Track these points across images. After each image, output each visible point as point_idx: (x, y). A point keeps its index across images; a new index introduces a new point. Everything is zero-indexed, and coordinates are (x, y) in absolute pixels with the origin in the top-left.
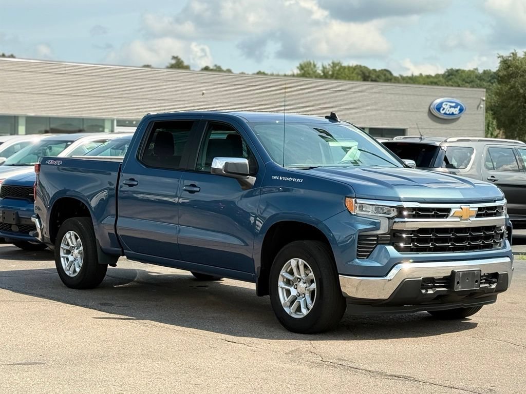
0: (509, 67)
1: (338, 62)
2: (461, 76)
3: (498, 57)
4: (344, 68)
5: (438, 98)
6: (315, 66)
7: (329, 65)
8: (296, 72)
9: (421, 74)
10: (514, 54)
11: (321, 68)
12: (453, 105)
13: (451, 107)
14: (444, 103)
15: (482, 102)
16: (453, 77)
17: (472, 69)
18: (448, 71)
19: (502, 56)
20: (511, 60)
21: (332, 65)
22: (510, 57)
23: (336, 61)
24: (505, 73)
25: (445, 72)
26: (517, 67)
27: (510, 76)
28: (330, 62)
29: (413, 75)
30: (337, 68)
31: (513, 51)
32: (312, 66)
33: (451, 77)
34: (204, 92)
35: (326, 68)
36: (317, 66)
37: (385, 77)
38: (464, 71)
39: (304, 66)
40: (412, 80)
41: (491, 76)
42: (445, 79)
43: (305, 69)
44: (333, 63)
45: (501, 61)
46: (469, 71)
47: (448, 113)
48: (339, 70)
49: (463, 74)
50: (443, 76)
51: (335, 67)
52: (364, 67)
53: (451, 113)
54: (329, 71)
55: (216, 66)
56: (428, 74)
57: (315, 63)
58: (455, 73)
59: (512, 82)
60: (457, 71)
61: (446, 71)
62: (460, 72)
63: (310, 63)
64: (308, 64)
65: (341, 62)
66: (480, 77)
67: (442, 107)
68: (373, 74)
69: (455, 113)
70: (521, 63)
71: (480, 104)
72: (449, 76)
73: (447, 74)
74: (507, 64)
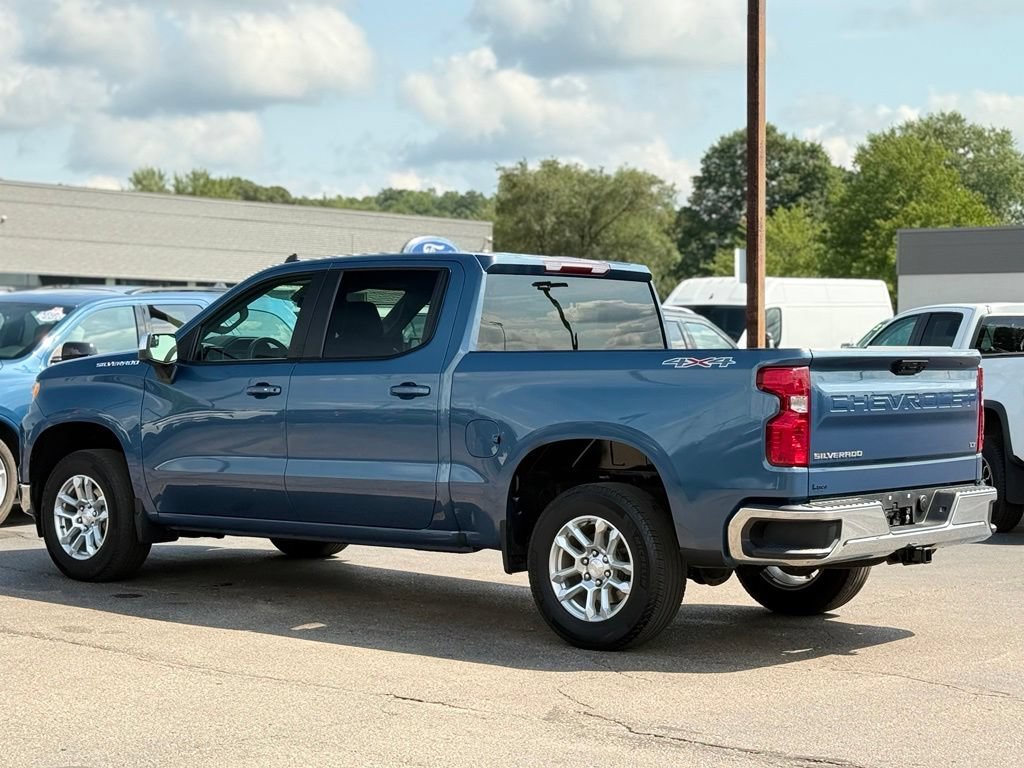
0: (515, 185)
1: (202, 171)
2: (407, 201)
4: (214, 183)
5: (415, 236)
6: (161, 177)
7: (187, 176)
8: (129, 186)
9: (340, 197)
10: (523, 165)
11: (173, 182)
14: (426, 246)
16: (394, 202)
17: (425, 190)
18: (385, 192)
19: (504, 168)
20: (517, 175)
21: (191, 176)
22: (517, 169)
23: (200, 170)
24: (509, 196)
25: (381, 194)
26: (528, 187)
27: (518, 201)
28: (189, 172)
29: (325, 198)
30: (202, 181)
31: (522, 160)
32: (157, 178)
33: (390, 202)
34: (5, 217)
35: (182, 182)
36: (166, 178)
37: (278, 196)
38: (411, 193)
39: (141, 177)
40: (324, 203)
41: (456, 203)
42: (380, 205)
43: (145, 182)
44: (194, 174)
45: (501, 177)
46: (421, 192)
48: (205, 185)
49: (411, 199)
50: (377, 200)
51: (198, 180)
52: (247, 181)
54: (186, 187)
56: (351, 196)
57: (162, 172)
58: (398, 196)
59: (521, 213)
60: (401, 192)
62: (404, 194)
63: (154, 173)
64: (148, 172)
65: (208, 172)
66: (440, 203)
68: (262, 194)
70: (536, 179)
72: (386, 200)
73: (382, 196)
74: (510, 180)
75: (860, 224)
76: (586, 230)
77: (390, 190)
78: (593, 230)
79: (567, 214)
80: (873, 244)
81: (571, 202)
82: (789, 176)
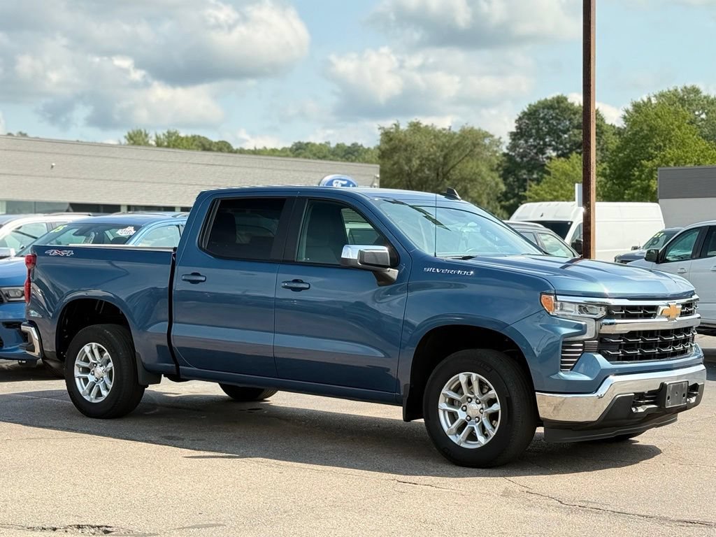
0: (391, 140)
1: (174, 131)
2: (311, 151)
3: (378, 129)
4: (182, 139)
5: (328, 175)
6: (146, 135)
7: (164, 135)
8: (124, 141)
9: (265, 148)
10: (397, 126)
11: (154, 138)
14: (335, 181)
15: (376, 180)
16: (303, 151)
17: (323, 142)
18: (296, 144)
19: (383, 128)
20: (392, 133)
21: (167, 134)
22: (392, 128)
23: (172, 130)
24: (388, 147)
25: (293, 146)
26: (400, 140)
27: (394, 150)
28: (165, 132)
29: (255, 148)
30: (174, 138)
31: (396, 122)
32: (143, 136)
33: (300, 151)
34: (54, 164)
35: (160, 139)
36: (150, 135)
37: (224, 147)
38: (314, 145)
39: (133, 135)
40: (255, 152)
41: (345, 151)
42: (293, 153)
43: (135, 139)
44: (168, 132)
45: (382, 134)
46: (321, 144)
48: (176, 141)
49: (313, 148)
50: (291, 150)
51: (172, 137)
52: (203, 137)
54: (163, 143)
56: (273, 147)
57: (147, 132)
58: (304, 147)
59: (396, 158)
60: (308, 144)
62: (309, 146)
63: (141, 133)
64: (137, 132)
65: (178, 132)
66: (333, 152)
68: (214, 146)
70: (405, 135)
71: (374, 182)
72: (297, 150)
73: (294, 147)
74: (389, 136)
75: (629, 164)
76: (440, 169)
77: (299, 143)
78: (444, 170)
79: (427, 159)
80: (639, 178)
81: (429, 151)
82: (576, 131)
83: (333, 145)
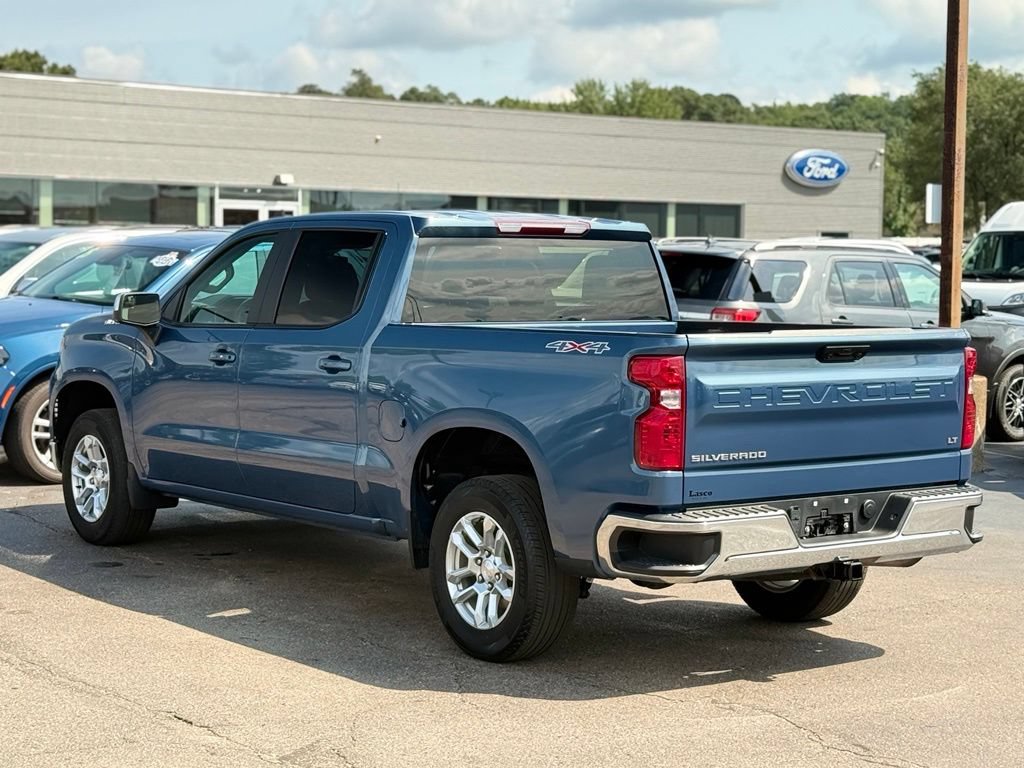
0: (931, 92)
1: (642, 81)
2: (859, 107)
3: (914, 76)
4: (653, 92)
5: (800, 150)
6: (602, 88)
7: (627, 86)
9: (789, 103)
11: (613, 92)
12: (827, 161)
13: (823, 165)
14: (810, 160)
15: (879, 157)
16: (846, 108)
17: (879, 95)
18: (836, 98)
19: (921, 75)
20: (935, 81)
21: (631, 86)
22: (935, 74)
23: (639, 80)
24: (925, 104)
25: (832, 100)
27: (933, 109)
28: (629, 82)
29: (775, 105)
30: (641, 92)
31: (940, 65)
32: (598, 89)
33: (841, 108)
34: (379, 137)
35: (621, 93)
36: (606, 88)
38: (864, 98)
39: (582, 88)
40: (773, 111)
42: (831, 112)
43: (586, 93)
44: (634, 84)
45: (919, 83)
46: (874, 97)
47: (817, 176)
48: (644, 96)
49: (863, 104)
50: (828, 106)
51: (638, 90)
52: (689, 90)
53: (823, 176)
54: (625, 98)
55: (429, 87)
57: (603, 83)
58: (850, 101)
60: (853, 98)
61: (832, 97)
62: (857, 99)
63: (594, 84)
64: (589, 84)
65: (648, 82)
66: (892, 108)
67: (806, 165)
68: (703, 102)
69: (829, 176)
71: (875, 160)
72: (837, 105)
73: (834, 102)
74: (928, 87)
77: (843, 95)
79: (988, 121)
81: (992, 109)
83: (893, 98)
